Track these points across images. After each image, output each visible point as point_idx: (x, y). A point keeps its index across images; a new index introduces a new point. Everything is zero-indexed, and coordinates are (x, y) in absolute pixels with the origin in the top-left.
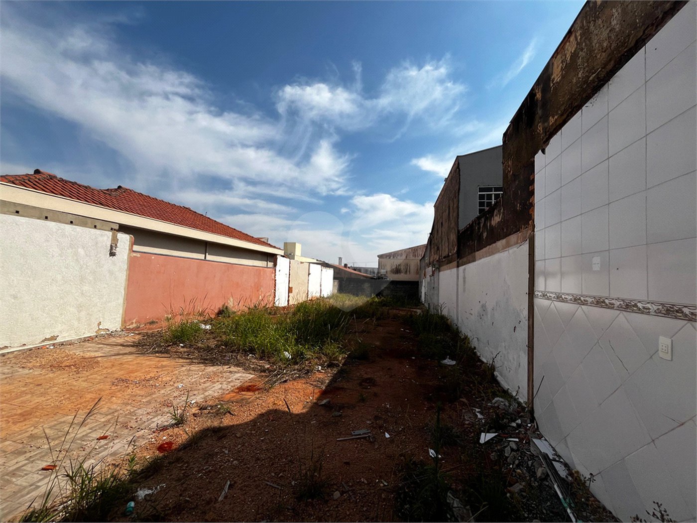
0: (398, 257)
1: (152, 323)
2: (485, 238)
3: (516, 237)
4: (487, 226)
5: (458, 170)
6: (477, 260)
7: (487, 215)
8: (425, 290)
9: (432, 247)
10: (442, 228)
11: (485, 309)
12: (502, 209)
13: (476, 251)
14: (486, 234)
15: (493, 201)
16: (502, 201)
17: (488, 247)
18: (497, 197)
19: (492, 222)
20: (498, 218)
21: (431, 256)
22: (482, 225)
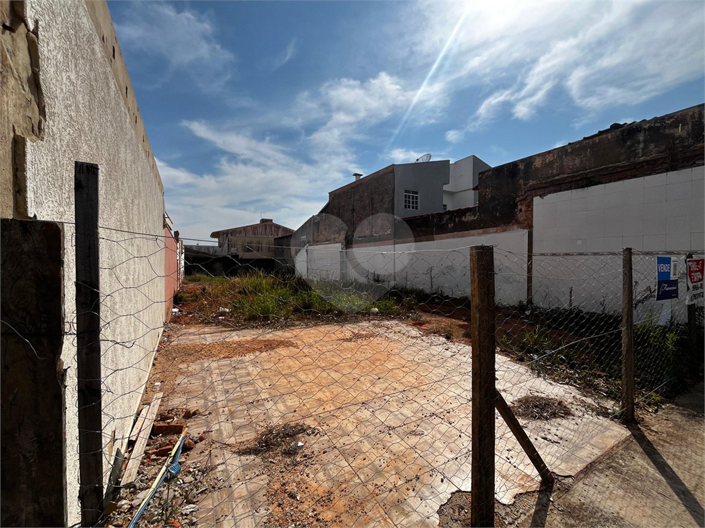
0: (237, 235)
1: (168, 313)
2: (451, 227)
3: (495, 229)
4: (455, 220)
5: (392, 174)
6: (436, 240)
7: (455, 214)
8: (307, 265)
9: (322, 228)
10: (355, 214)
11: (451, 268)
12: (478, 213)
13: (435, 234)
14: (453, 225)
15: (411, 200)
16: (477, 209)
17: (455, 233)
18: (413, 197)
19: (464, 219)
20: (472, 218)
21: (318, 235)
22: (445, 219)
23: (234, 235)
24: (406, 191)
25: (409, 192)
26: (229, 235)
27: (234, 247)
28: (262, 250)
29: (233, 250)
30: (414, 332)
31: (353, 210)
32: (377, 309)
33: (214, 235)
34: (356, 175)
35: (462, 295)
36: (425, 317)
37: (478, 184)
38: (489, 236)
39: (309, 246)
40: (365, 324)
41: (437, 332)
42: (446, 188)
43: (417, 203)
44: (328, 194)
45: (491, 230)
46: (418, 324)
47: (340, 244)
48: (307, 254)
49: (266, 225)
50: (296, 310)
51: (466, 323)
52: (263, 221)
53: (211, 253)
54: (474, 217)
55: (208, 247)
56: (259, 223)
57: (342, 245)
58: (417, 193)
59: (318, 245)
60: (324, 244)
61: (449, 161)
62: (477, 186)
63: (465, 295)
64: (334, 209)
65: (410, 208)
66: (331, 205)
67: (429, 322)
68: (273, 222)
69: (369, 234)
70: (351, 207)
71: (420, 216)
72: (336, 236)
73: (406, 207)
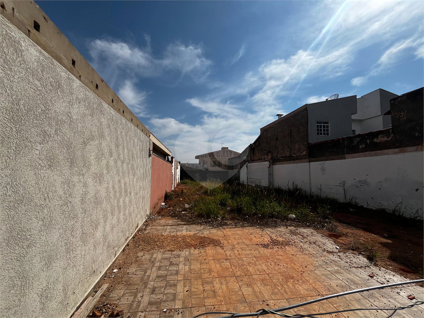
1: (155, 207)
2: (362, 148)
3: (414, 148)
4: (367, 143)
5: (306, 111)
6: (347, 159)
7: (366, 137)
8: (247, 176)
9: (256, 151)
10: (278, 141)
11: (364, 183)
12: (392, 135)
13: (346, 154)
14: (364, 146)
15: (323, 129)
16: (391, 131)
17: (368, 152)
18: (324, 126)
19: (376, 140)
20: (385, 139)
21: (254, 156)
22: (356, 142)
23: (207, 157)
24: (318, 123)
25: (321, 123)
26: (204, 157)
27: (206, 164)
28: (221, 165)
29: (206, 166)
30: (330, 245)
31: (277, 139)
32: (294, 216)
33: (197, 157)
34: (278, 115)
35: (378, 207)
36: (341, 228)
37: (390, 109)
38: (407, 154)
39: (248, 163)
40: (282, 229)
41: (356, 249)
42: (353, 117)
43: (327, 130)
44: (260, 130)
45: (409, 149)
46: (334, 236)
47: (268, 162)
48: (247, 168)
49: (224, 151)
50: (232, 211)
51: (390, 242)
52: (223, 148)
53: (195, 168)
54: (387, 138)
55: (193, 164)
56: (221, 149)
57: (269, 163)
58: (327, 123)
59: (254, 163)
60: (257, 162)
61: (356, 96)
62: (390, 110)
63: (383, 207)
64: (263, 139)
65: (322, 135)
66: (262, 136)
67: (346, 235)
68: (229, 149)
69: (289, 155)
70: (275, 137)
71: (331, 140)
72: (266, 156)
73: (318, 134)
